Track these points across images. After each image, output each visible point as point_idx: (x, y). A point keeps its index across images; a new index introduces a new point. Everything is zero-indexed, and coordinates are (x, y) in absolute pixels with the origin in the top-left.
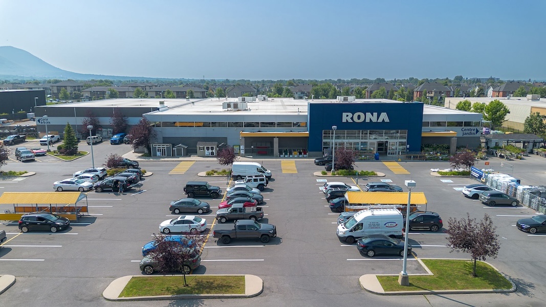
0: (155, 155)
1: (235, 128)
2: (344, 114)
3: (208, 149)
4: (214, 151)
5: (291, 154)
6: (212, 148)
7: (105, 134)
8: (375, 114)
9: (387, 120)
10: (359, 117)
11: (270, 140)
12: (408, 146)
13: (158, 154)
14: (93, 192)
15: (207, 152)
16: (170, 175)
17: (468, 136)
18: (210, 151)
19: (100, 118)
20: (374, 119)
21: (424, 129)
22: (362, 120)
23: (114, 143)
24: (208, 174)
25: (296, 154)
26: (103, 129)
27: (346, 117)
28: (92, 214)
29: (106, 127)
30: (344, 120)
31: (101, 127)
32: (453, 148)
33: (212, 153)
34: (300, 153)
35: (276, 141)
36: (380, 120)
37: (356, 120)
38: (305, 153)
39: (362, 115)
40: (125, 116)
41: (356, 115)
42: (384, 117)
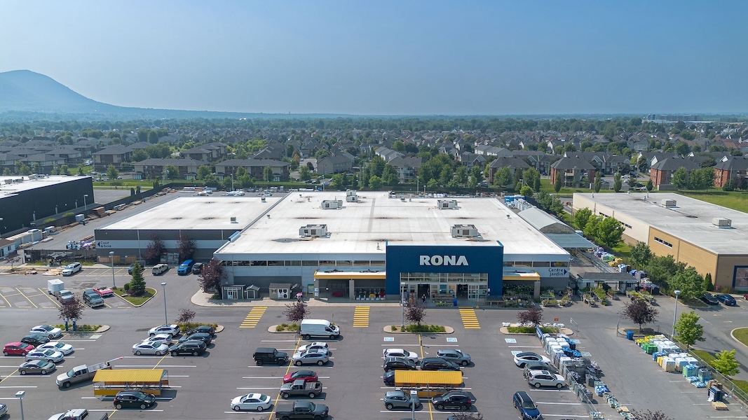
0: (226, 298)
1: (310, 267)
2: (422, 257)
3: (280, 291)
4: (287, 293)
5: (367, 296)
6: (285, 291)
7: (170, 258)
8: (454, 257)
9: (466, 263)
10: (437, 260)
11: (346, 281)
12: (489, 290)
13: (229, 296)
14: (169, 356)
15: (279, 295)
16: (242, 330)
17: (555, 276)
18: (283, 293)
19: (166, 241)
20: (453, 262)
21: (505, 269)
22: (440, 263)
23: (181, 273)
24: (279, 330)
25: (372, 297)
26: (169, 254)
27: (424, 260)
28: (172, 386)
29: (172, 251)
30: (422, 263)
31: (166, 250)
32: (537, 291)
33: (285, 296)
34: (377, 296)
35: (352, 283)
36: (459, 263)
37: (434, 263)
38: (382, 296)
39: (440, 258)
40: (192, 239)
41: (434, 257)
42: (463, 260)
